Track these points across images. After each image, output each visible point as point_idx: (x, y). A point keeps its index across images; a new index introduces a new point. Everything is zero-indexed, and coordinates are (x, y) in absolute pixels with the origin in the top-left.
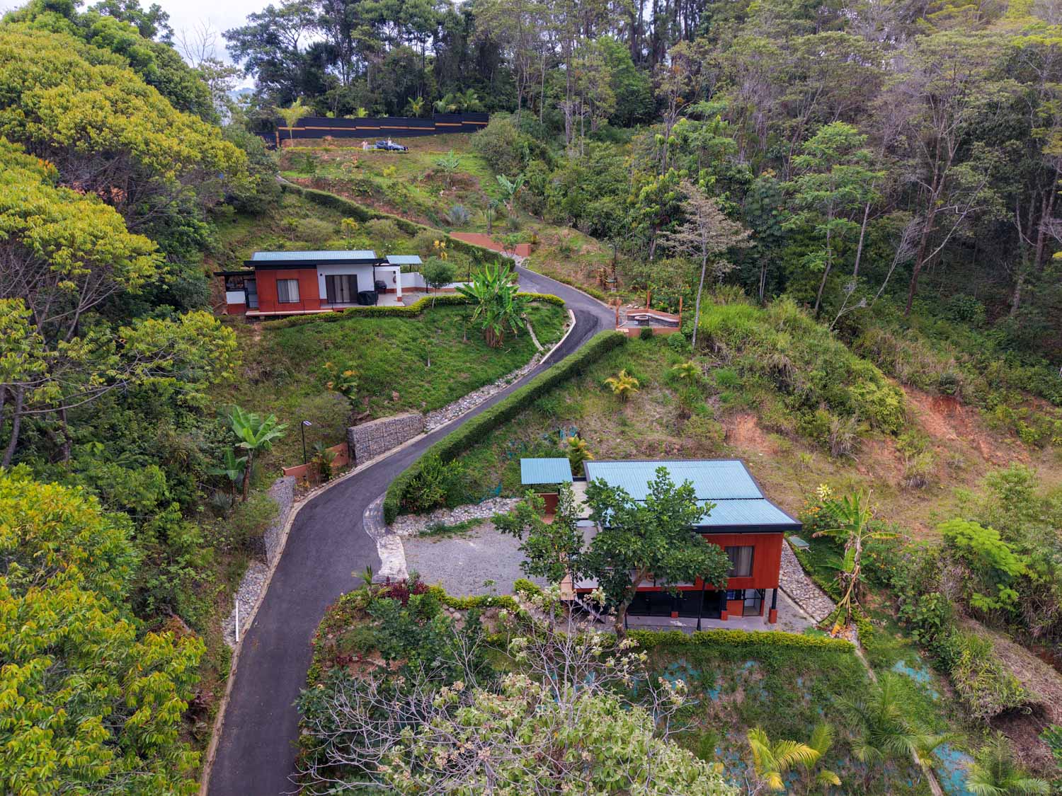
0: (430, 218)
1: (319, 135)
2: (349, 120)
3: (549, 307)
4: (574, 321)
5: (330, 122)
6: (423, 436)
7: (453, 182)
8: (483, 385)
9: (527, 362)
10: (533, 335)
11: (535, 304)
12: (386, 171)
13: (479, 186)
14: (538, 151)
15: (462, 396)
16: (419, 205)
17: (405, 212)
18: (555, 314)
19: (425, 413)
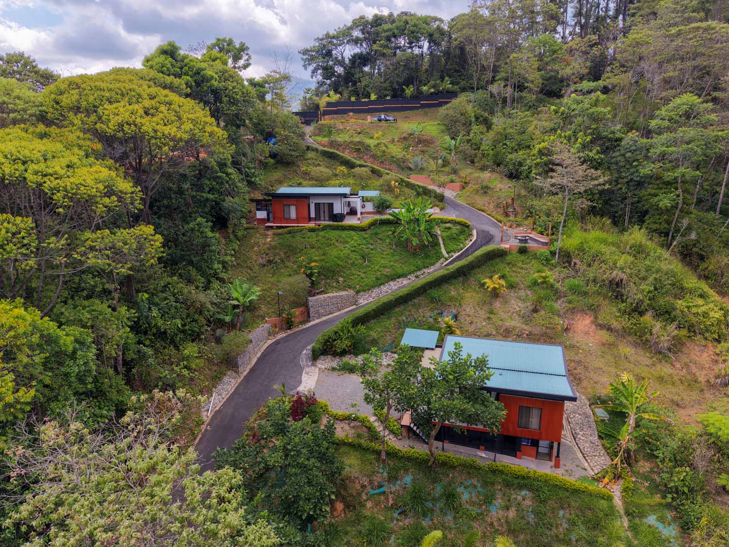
0: (399, 166)
1: (345, 112)
2: (365, 102)
3: (459, 227)
4: (474, 238)
5: (353, 104)
6: (355, 307)
7: (420, 141)
8: (399, 277)
9: (433, 264)
10: (442, 246)
11: (448, 225)
12: (376, 135)
13: (436, 144)
14: (481, 119)
15: (383, 284)
16: (393, 157)
17: (382, 162)
18: (462, 232)
19: (358, 292)
